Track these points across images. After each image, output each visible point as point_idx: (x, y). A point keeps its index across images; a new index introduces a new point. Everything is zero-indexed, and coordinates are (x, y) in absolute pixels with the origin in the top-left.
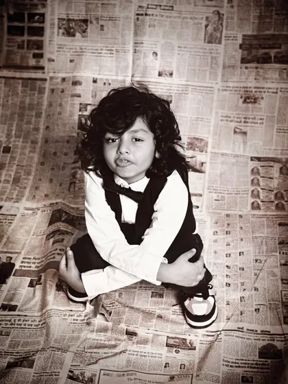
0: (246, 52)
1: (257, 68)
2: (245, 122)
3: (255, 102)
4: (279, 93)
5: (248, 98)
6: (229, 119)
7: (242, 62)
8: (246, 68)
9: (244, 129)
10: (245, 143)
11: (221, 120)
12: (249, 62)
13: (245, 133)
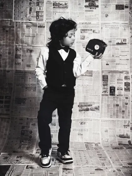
0: (80, 108)
1: (84, 113)
2: (81, 131)
3: (85, 124)
4: (93, 121)
5: (82, 122)
6: (76, 130)
7: (79, 111)
8: (81, 113)
9: (81, 133)
10: (82, 138)
11: (73, 131)
12: (81, 111)
13: (82, 135)
